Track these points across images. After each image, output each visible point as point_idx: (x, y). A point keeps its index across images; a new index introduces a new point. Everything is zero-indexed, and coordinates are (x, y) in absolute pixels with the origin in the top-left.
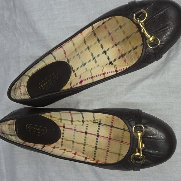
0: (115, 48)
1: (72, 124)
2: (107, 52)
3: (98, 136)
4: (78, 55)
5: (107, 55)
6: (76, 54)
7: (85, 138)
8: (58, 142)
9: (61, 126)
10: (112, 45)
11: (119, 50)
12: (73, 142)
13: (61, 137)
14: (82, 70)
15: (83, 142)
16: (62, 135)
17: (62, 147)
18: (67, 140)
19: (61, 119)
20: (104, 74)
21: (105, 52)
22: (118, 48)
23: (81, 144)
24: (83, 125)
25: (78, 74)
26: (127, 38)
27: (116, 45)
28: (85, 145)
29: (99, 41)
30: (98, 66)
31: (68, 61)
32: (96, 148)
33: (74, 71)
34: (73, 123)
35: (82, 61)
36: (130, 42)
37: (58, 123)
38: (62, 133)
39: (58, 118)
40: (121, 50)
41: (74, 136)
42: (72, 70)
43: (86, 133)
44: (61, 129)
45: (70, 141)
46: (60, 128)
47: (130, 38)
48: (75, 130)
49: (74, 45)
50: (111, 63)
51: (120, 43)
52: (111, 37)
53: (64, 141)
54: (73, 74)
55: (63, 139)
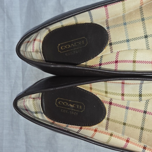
1: (123, 99)
4: (125, 24)
6: (122, 22)
7: (144, 119)
8: (101, 123)
9: (106, 102)
12: (124, 124)
13: (106, 116)
15: (140, 125)
16: (107, 115)
17: (106, 131)
18: (114, 121)
19: (106, 92)
23: (136, 127)
24: (140, 100)
28: (142, 129)
31: (108, 28)
33: (111, 44)
34: (125, 97)
35: (127, 34)
37: (101, 96)
38: (107, 111)
39: (101, 91)
41: (126, 117)
43: (145, 112)
44: (107, 106)
45: (120, 123)
46: (105, 104)
48: (127, 108)
53: (110, 122)
55: (108, 119)
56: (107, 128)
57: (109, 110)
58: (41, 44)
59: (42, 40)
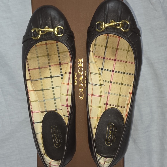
0: (52, 68)
1: (104, 96)
2: (53, 75)
3: (113, 71)
4: (44, 100)
5: (54, 76)
6: (43, 102)
7: (116, 83)
8: (121, 111)
9: (106, 107)
10: (48, 69)
11: (55, 65)
12: (120, 95)
13: (116, 107)
14: (58, 101)
15: (120, 86)
16: (115, 107)
17: (126, 108)
18: (119, 102)
19: (100, 107)
20: (68, 84)
21: (51, 77)
22: (52, 66)
23: (121, 88)
24: (104, 85)
25: (60, 107)
26: (48, 55)
27: (50, 66)
28: (122, 84)
29: (41, 79)
30: (60, 87)
31: (46, 111)
32: (124, 73)
33: (56, 110)
34: (102, 95)
35: (51, 99)
36: (52, 55)
37: (103, 110)
38: (112, 107)
39: (99, 111)
40: (55, 64)
41: (115, 94)
42: (55, 111)
43: (111, 82)
44: (109, 107)
45: (119, 98)
46: (107, 108)
47: (49, 53)
48: (109, 93)
49: (35, 101)
50: (62, 75)
51: (49, 63)
52: (42, 67)
53: (120, 105)
54: (58, 112)
55: (118, 106)
56: (124, 107)
57: (112, 105)
58: (54, 161)
59: (51, 160)
